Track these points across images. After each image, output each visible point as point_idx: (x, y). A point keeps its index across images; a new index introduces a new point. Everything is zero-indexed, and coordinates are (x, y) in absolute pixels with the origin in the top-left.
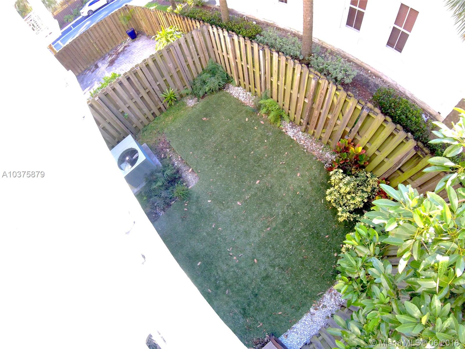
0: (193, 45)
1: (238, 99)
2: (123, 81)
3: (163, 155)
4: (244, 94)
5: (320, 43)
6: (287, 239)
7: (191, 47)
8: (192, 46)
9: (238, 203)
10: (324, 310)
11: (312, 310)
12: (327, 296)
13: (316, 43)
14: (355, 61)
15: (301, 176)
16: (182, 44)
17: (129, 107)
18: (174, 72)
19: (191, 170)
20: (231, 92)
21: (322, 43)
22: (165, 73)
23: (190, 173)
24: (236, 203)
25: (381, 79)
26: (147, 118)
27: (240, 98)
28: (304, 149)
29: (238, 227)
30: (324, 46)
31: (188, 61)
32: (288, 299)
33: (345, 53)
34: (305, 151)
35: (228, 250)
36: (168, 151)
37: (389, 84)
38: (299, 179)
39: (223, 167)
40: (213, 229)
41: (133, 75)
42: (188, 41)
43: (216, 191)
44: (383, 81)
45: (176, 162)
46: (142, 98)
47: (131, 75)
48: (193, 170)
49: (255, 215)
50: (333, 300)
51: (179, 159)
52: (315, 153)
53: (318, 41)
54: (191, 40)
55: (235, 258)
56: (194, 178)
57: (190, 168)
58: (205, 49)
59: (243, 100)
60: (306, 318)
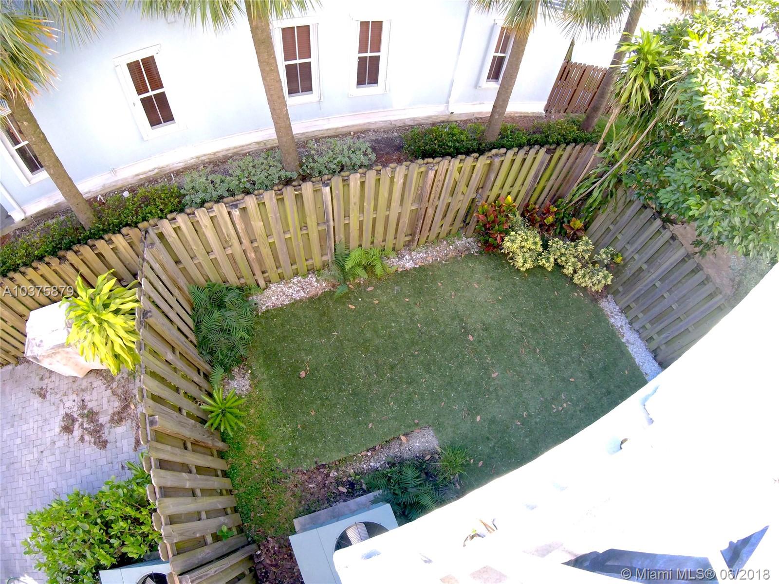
1: (296, 301)
3: (340, 488)
4: (291, 287)
5: (262, 146)
6: (552, 335)
9: (494, 375)
10: (624, 328)
11: (624, 340)
12: (612, 320)
13: (255, 150)
14: (325, 135)
15: (479, 283)
19: (403, 438)
20: (269, 304)
21: (265, 144)
23: (408, 441)
24: (494, 379)
25: (370, 131)
27: (297, 296)
28: (440, 262)
29: (527, 388)
30: (269, 146)
32: (614, 359)
33: (306, 134)
34: (444, 262)
35: (554, 411)
36: (336, 474)
37: (382, 130)
38: (481, 288)
39: (425, 378)
40: (522, 424)
43: (465, 403)
44: (374, 131)
45: (371, 464)
48: (406, 435)
49: (516, 360)
50: (616, 317)
51: (369, 454)
52: (451, 254)
53: (257, 146)
55: (565, 405)
56: (422, 438)
57: (399, 438)
59: (302, 294)
60: (631, 349)
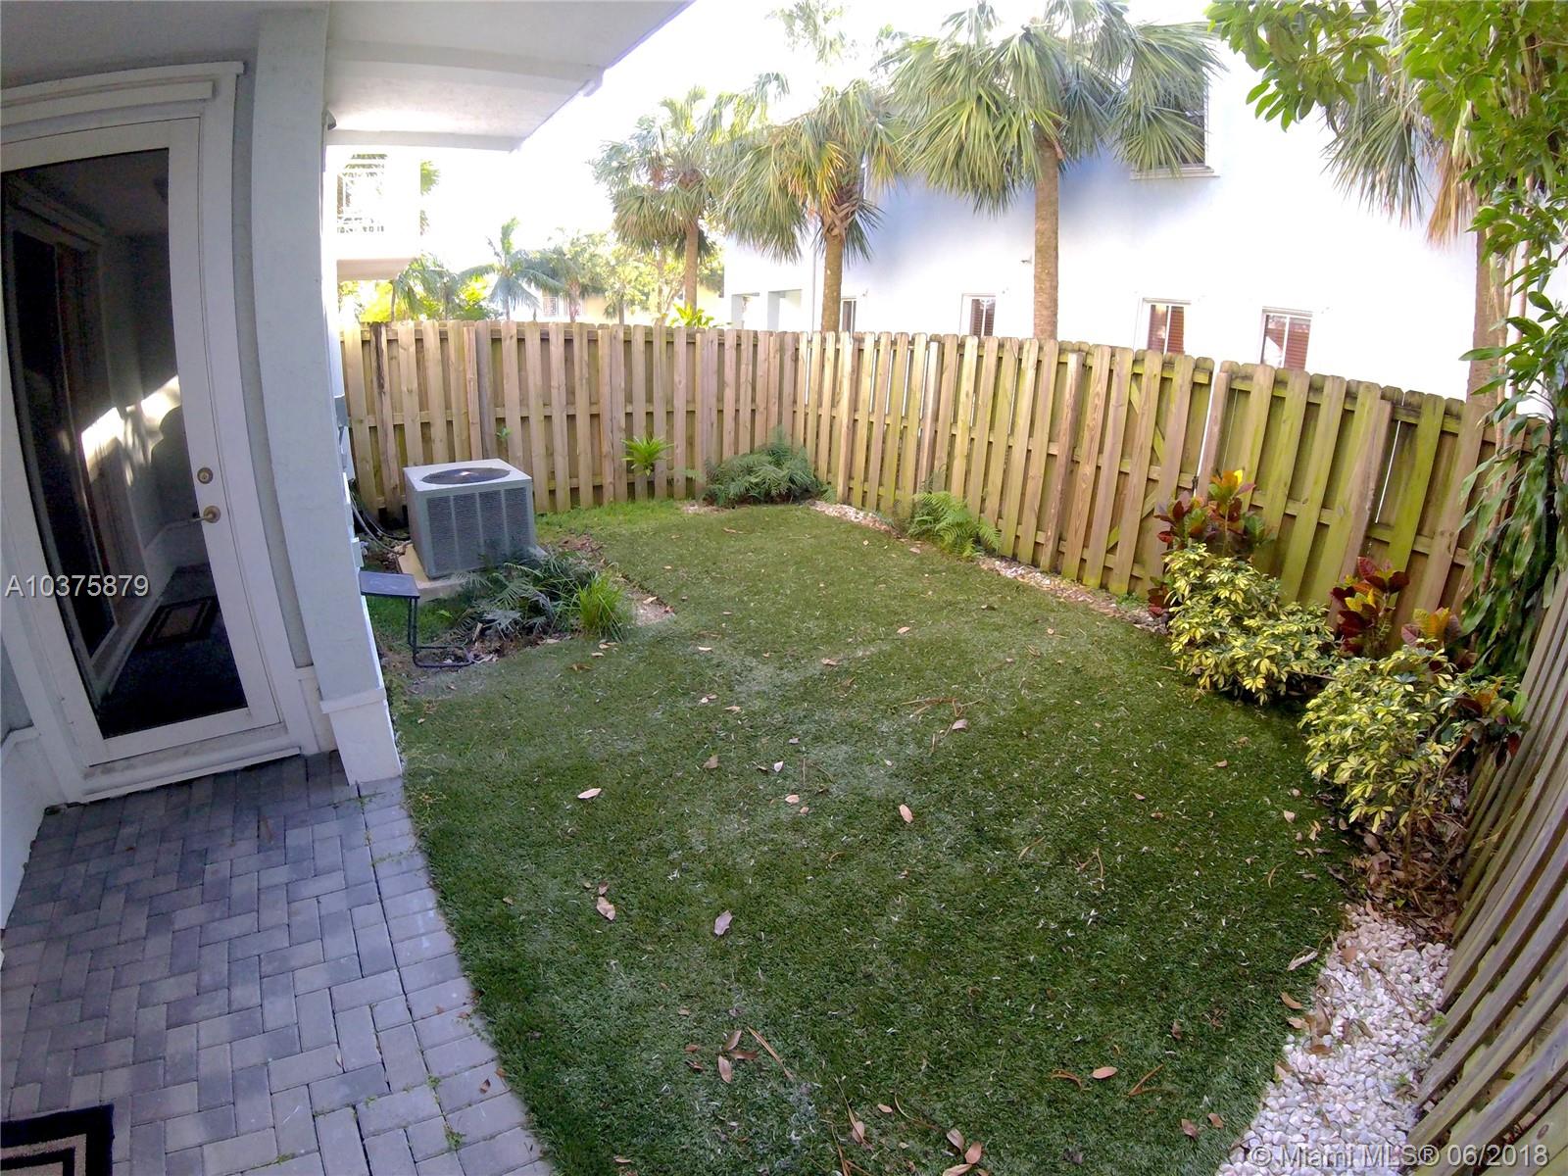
0: (751, 368)
2: (552, 337)
7: (743, 367)
8: (746, 369)
16: (727, 346)
17: (525, 419)
18: (680, 407)
22: (658, 393)
26: (552, 492)
31: (726, 400)
41: (585, 341)
42: (743, 347)
46: (571, 418)
47: (581, 335)
54: (751, 348)
58: (774, 391)
